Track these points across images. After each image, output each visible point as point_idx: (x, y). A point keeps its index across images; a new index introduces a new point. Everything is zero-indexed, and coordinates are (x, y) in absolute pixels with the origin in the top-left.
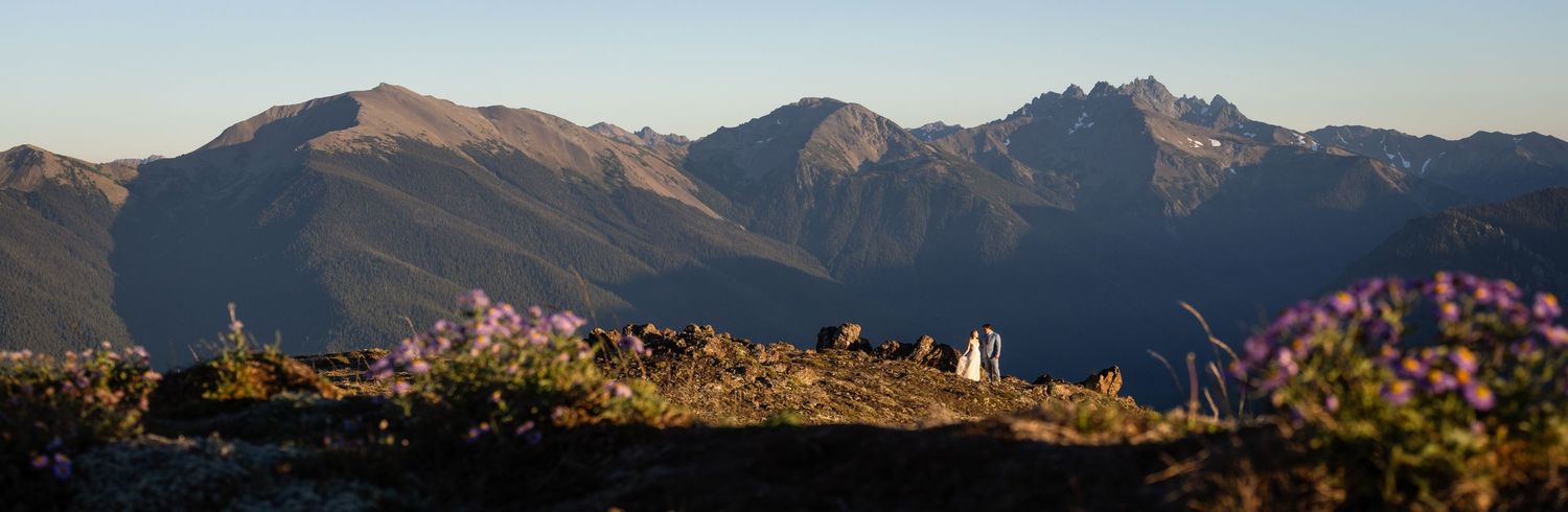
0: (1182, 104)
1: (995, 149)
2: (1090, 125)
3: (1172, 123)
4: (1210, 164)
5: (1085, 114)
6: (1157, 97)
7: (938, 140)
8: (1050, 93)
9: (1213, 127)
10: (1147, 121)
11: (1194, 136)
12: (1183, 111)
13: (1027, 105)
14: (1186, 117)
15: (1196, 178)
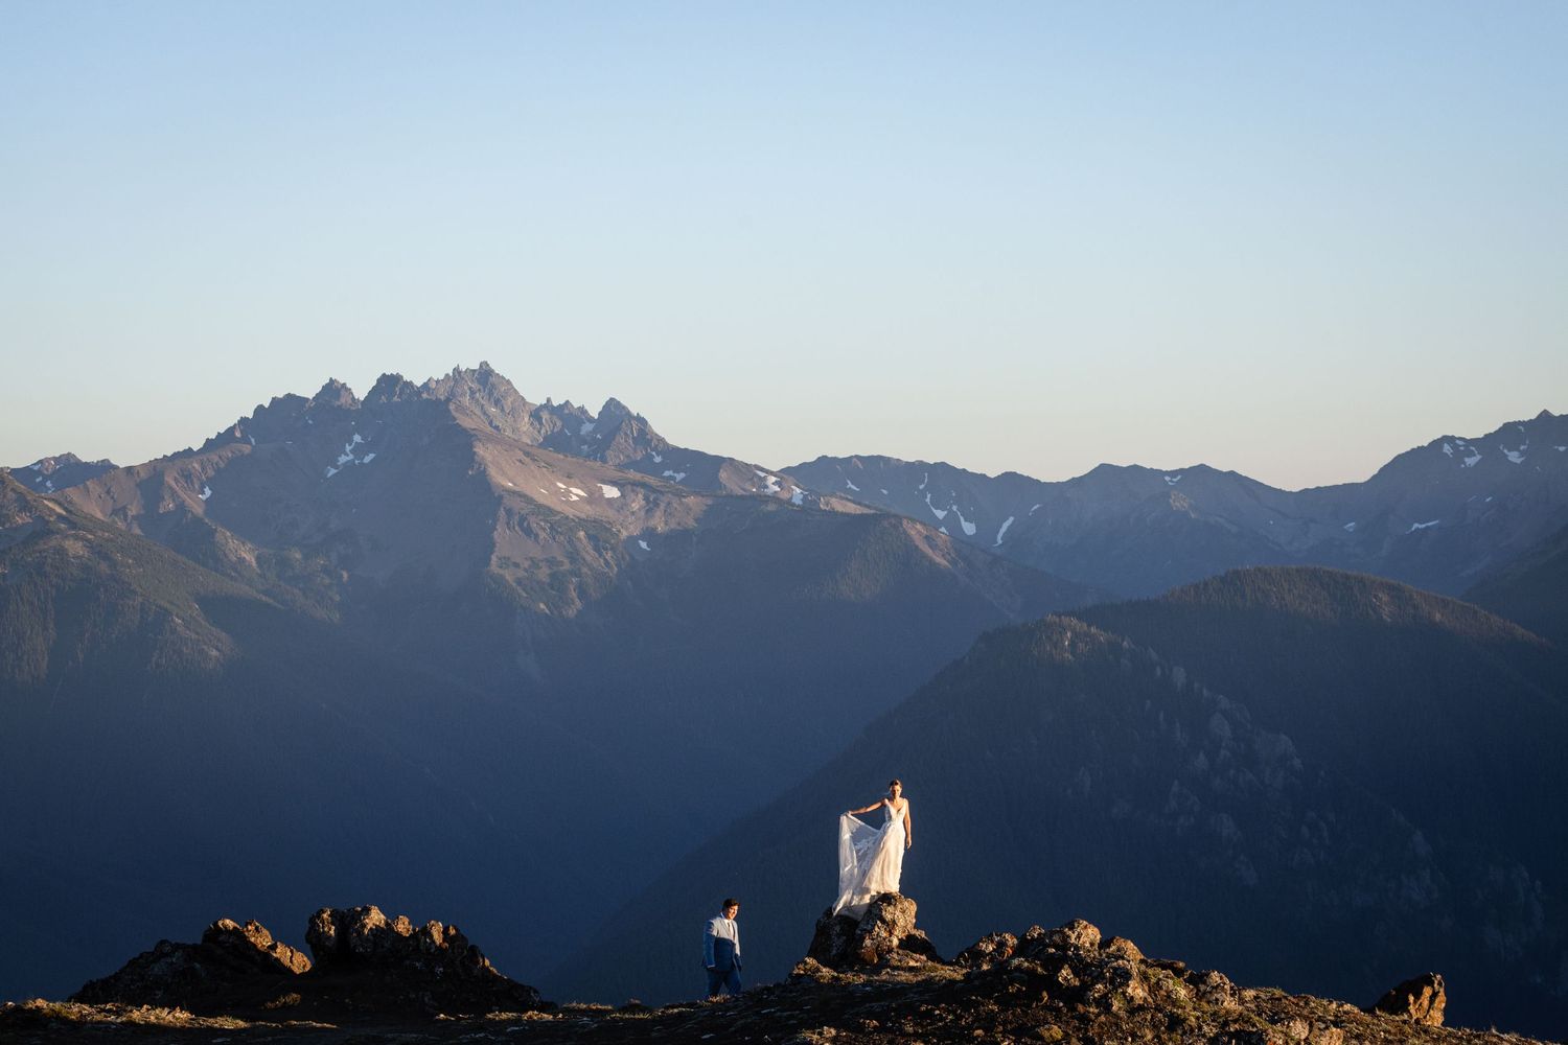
0: (545, 416)
1: (181, 508)
2: (367, 459)
3: (527, 454)
4: (599, 532)
5: (357, 438)
6: (497, 403)
7: (69, 491)
8: (289, 396)
9: (604, 460)
10: (479, 449)
11: (569, 477)
12: (547, 429)
13: (243, 421)
14: (554, 442)
15: (573, 560)
